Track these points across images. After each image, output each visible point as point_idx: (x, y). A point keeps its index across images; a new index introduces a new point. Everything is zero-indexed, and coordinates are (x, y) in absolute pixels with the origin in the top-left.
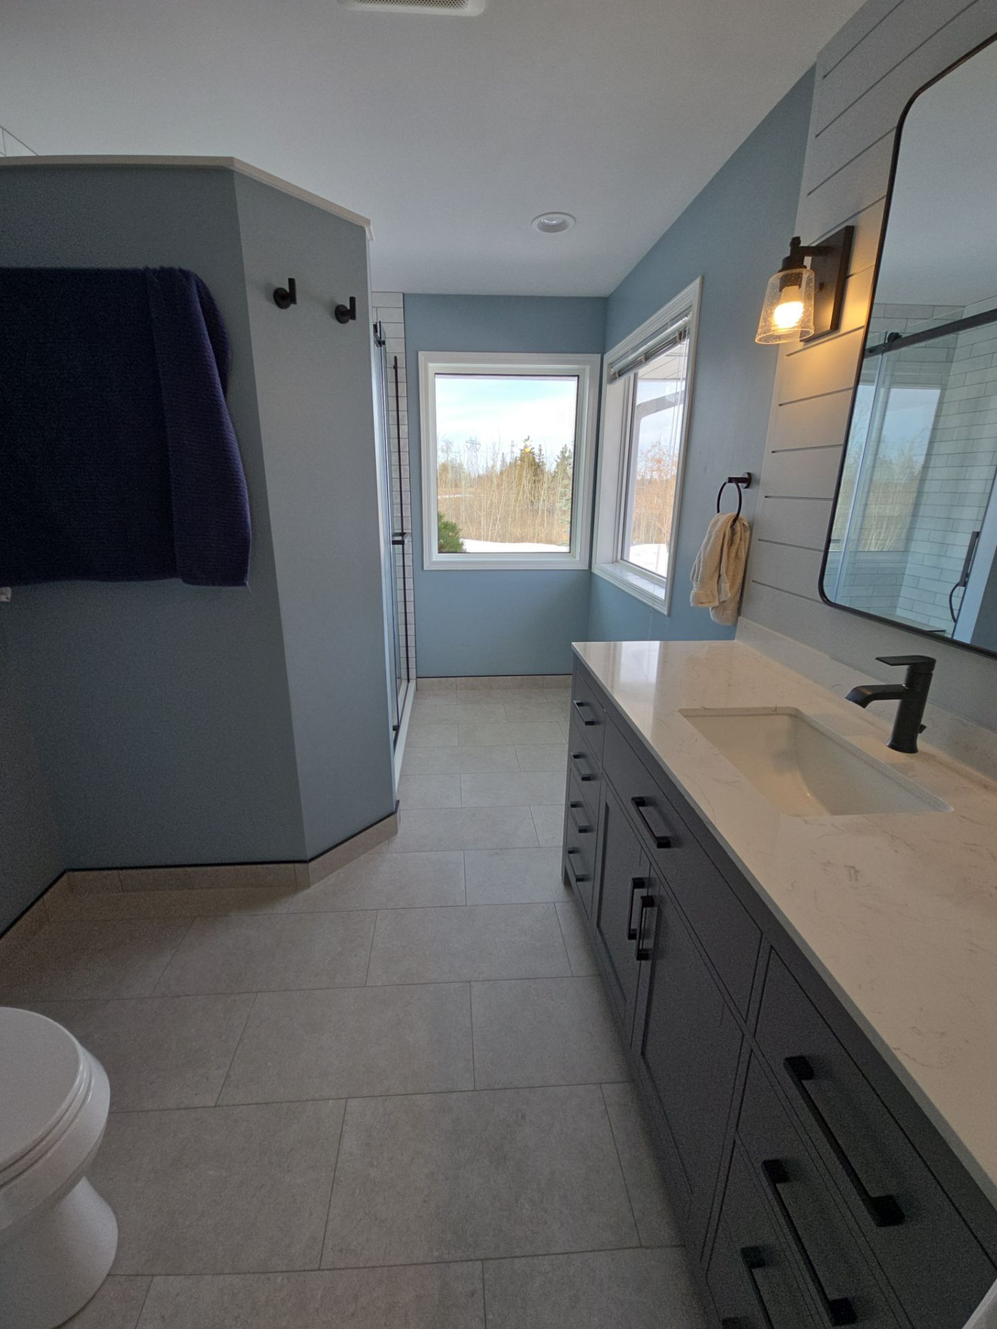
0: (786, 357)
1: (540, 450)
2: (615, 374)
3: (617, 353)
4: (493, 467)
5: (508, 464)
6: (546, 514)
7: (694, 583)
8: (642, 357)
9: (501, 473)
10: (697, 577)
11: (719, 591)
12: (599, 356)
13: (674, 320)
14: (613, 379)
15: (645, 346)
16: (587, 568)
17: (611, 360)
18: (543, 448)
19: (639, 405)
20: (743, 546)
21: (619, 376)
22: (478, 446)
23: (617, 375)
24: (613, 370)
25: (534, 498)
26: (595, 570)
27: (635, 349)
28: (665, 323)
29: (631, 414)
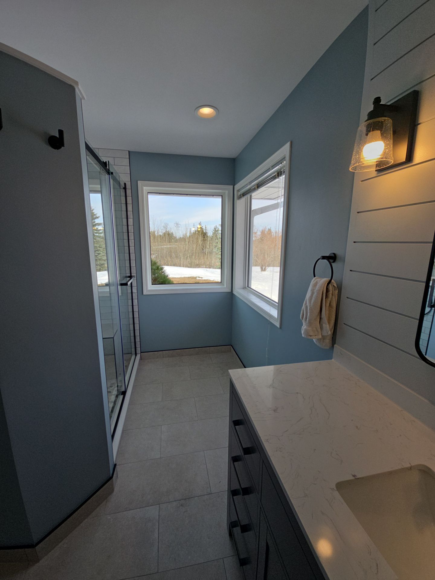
0: (361, 182)
1: (206, 227)
2: (240, 195)
3: (242, 185)
4: (186, 234)
5: (192, 233)
6: (209, 254)
7: (303, 321)
8: (256, 186)
9: (189, 237)
10: (306, 318)
11: (321, 328)
12: (232, 186)
13: (273, 167)
14: (240, 197)
15: (257, 181)
16: (230, 291)
17: (238, 189)
18: (207, 226)
19: (253, 210)
20: (334, 299)
21: (243, 196)
22: (179, 226)
23: (242, 196)
24: (239, 193)
25: (204, 247)
26: (234, 293)
27: (251, 183)
28: (268, 168)
29: (249, 214)
